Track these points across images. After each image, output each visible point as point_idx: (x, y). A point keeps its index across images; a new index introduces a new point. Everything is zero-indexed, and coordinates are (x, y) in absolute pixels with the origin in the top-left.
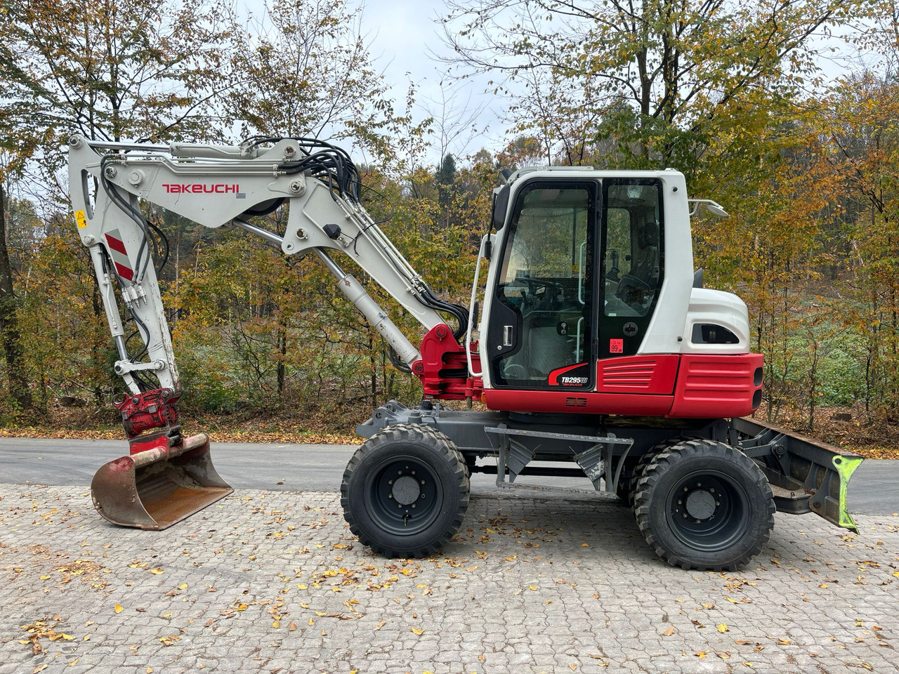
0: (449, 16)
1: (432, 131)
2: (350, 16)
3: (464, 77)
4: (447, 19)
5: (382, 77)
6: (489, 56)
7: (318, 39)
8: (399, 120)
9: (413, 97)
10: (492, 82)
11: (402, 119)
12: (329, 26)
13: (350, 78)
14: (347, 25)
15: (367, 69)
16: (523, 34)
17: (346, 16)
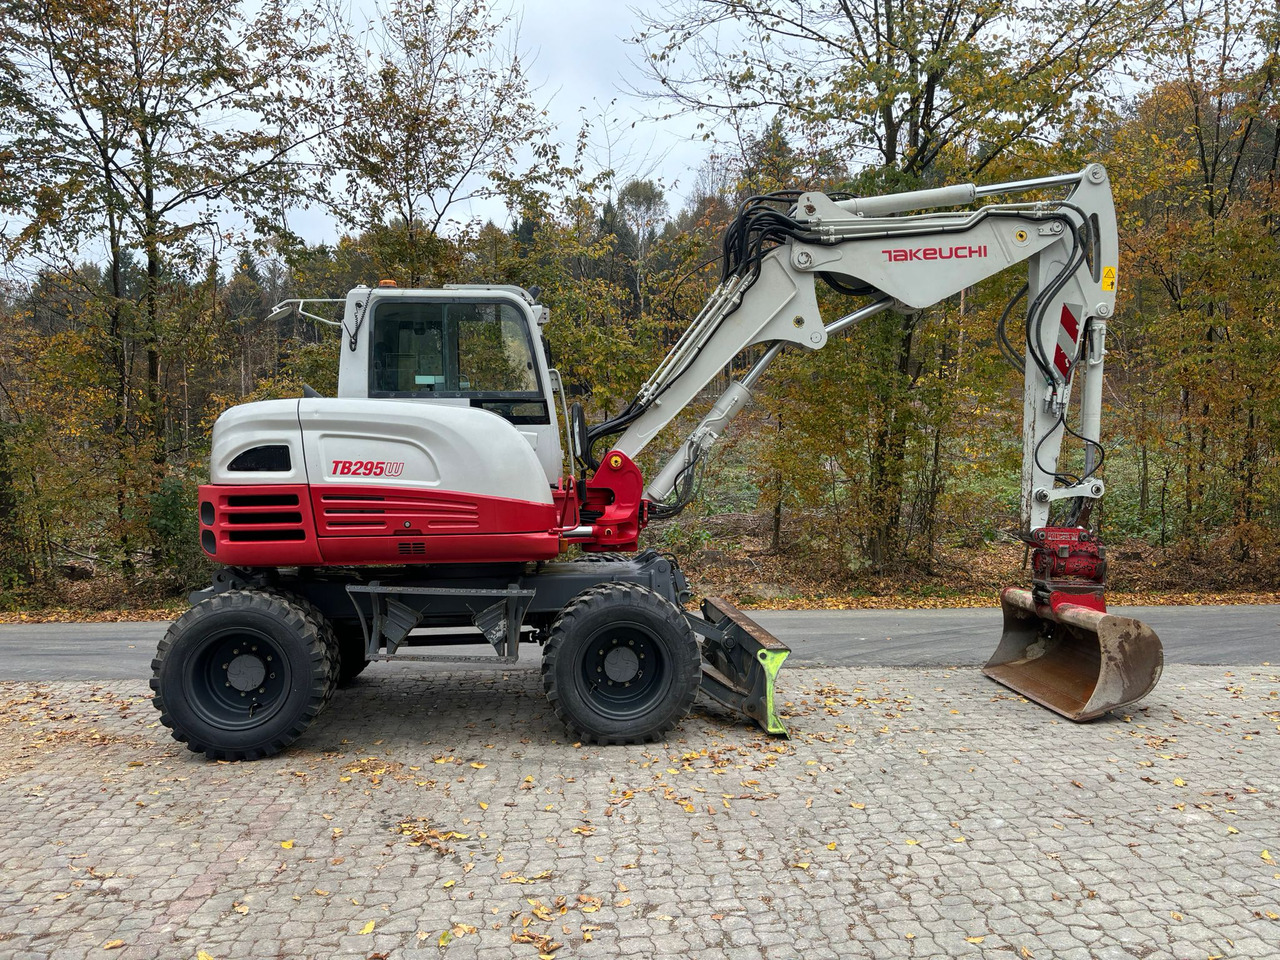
0: (643, 35)
1: (610, 188)
2: (494, 27)
3: (665, 118)
4: (640, 37)
5: (545, 114)
6: (700, 91)
7: (449, 59)
8: (564, 171)
9: (584, 141)
10: (702, 126)
11: (568, 170)
12: (465, 40)
13: (501, 114)
14: (491, 39)
15: (526, 102)
16: (747, 63)
17: (489, 26)
